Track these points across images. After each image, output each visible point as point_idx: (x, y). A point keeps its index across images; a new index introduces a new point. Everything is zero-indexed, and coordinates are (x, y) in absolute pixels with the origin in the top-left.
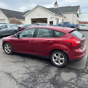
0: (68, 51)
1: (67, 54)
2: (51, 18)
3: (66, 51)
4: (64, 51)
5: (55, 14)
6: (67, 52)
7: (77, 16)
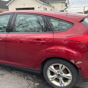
0: (81, 62)
1: (78, 67)
2: (39, 7)
3: (76, 62)
4: (73, 61)
5: (43, 3)
6: (78, 63)
7: (66, 6)
